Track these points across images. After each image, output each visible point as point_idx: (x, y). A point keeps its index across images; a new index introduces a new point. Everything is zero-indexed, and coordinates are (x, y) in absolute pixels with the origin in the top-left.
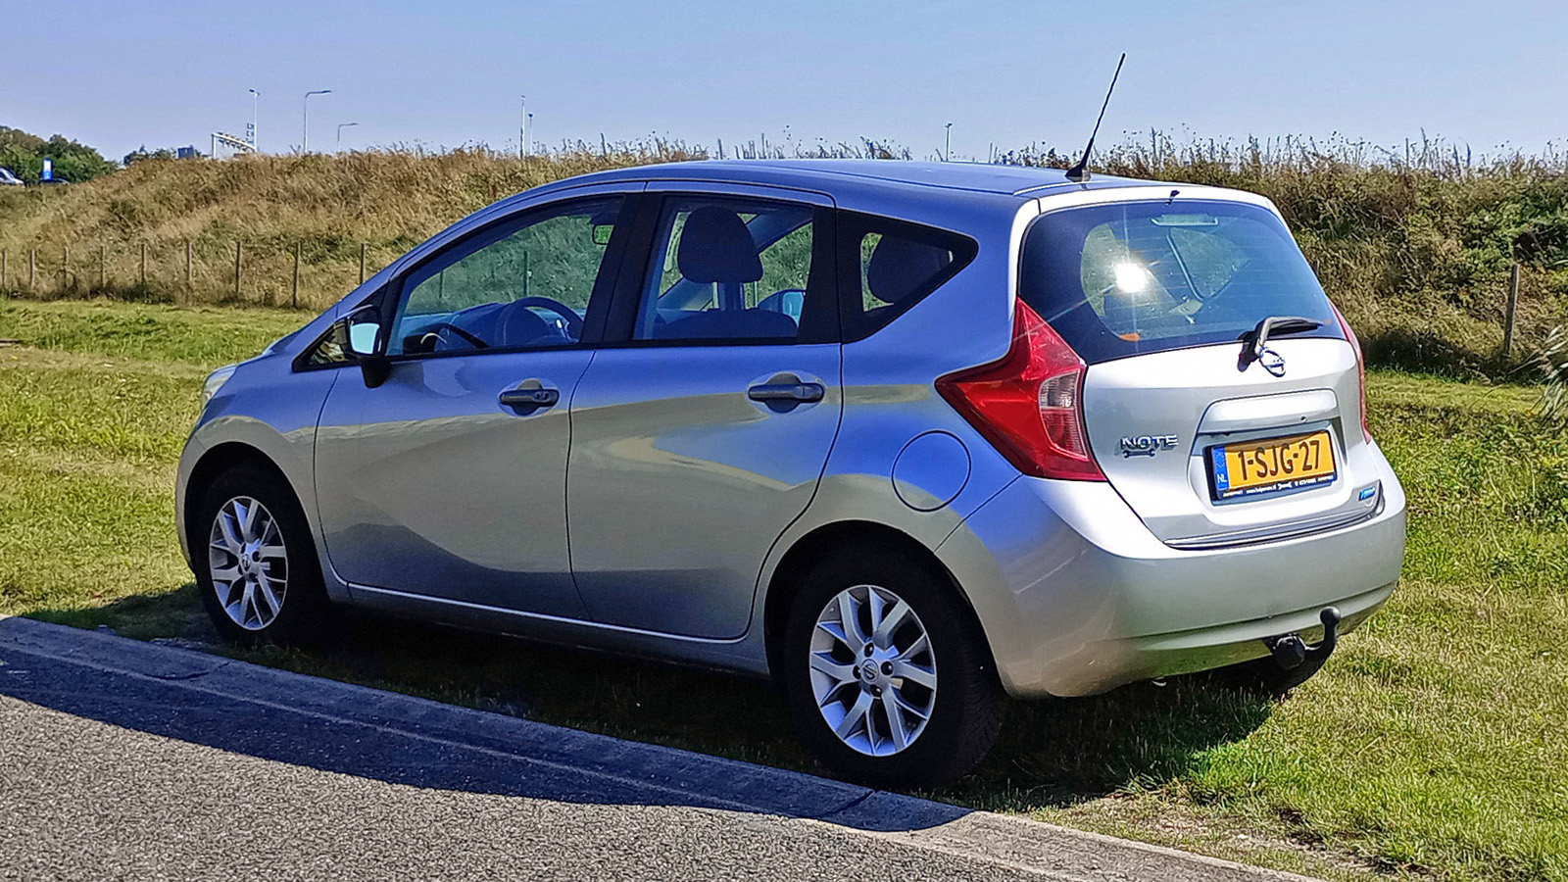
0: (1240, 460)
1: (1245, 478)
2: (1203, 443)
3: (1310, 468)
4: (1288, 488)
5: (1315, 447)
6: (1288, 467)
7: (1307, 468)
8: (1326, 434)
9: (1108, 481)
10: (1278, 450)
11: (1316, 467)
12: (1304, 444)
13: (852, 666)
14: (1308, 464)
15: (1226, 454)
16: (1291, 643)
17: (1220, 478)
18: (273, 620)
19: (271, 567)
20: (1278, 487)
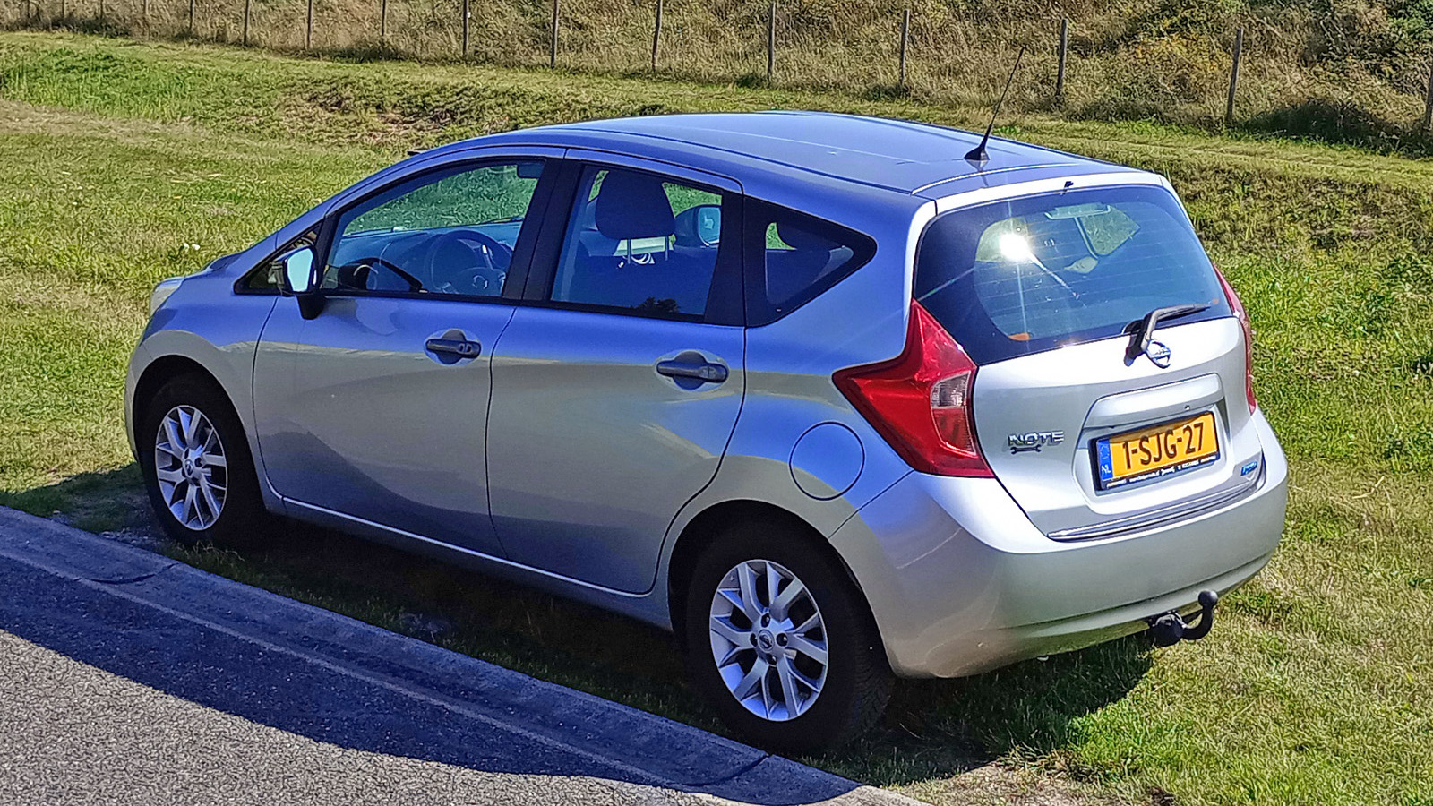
0: (1124, 450)
1: (1129, 467)
2: (1087, 437)
3: (1193, 450)
4: (1171, 472)
5: (1199, 429)
6: (1171, 452)
7: (1190, 451)
8: (1210, 416)
9: (996, 477)
10: (1162, 437)
11: (1200, 449)
12: (1188, 428)
13: (749, 634)
14: (1191, 447)
15: (1111, 445)
16: (1170, 624)
17: (1105, 469)
18: (213, 523)
19: (212, 473)
20: (1160, 473)
